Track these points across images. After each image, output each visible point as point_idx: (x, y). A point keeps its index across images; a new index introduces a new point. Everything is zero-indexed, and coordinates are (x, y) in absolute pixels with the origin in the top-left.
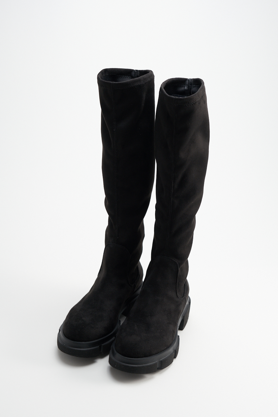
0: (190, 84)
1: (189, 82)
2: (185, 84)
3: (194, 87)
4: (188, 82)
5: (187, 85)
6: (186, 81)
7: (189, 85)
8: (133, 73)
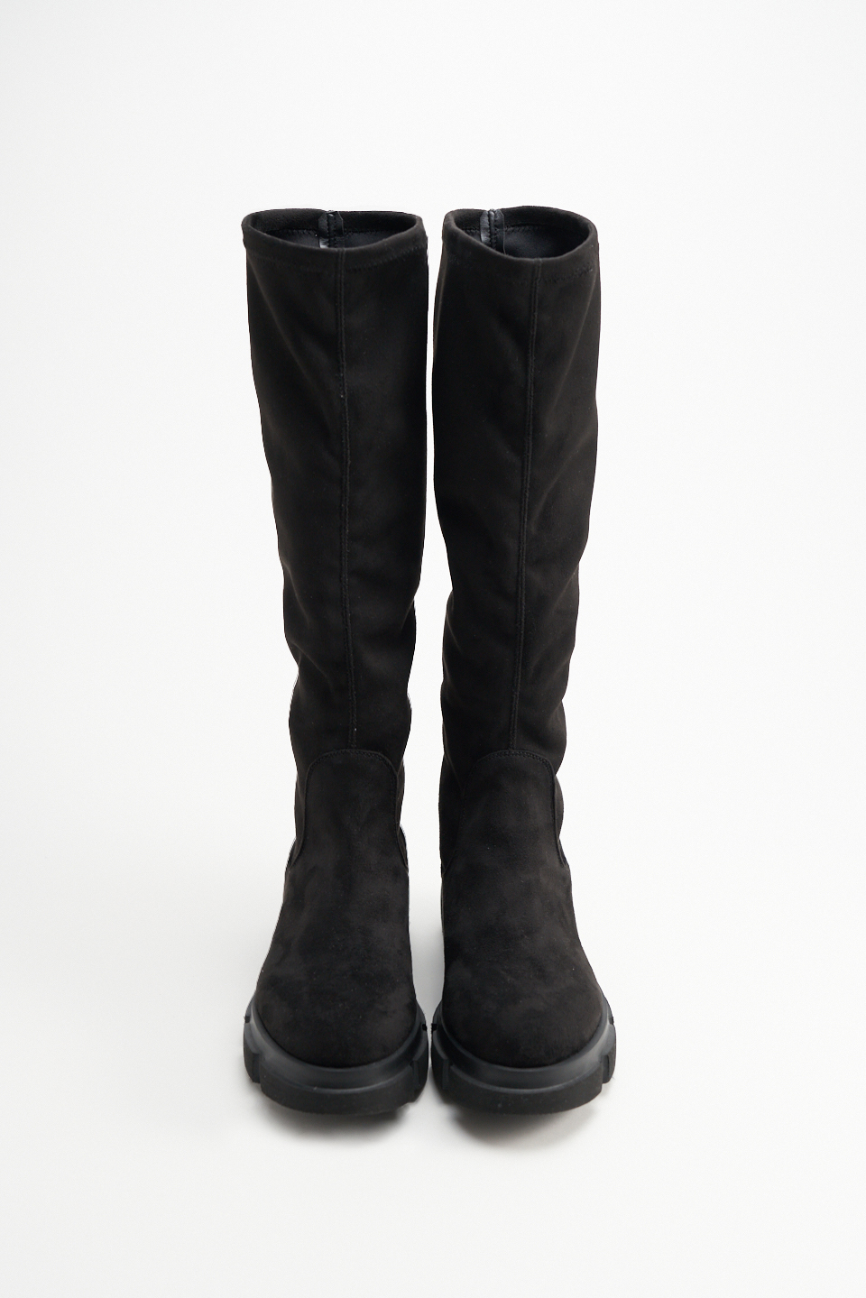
0: (496, 226)
1: (489, 220)
2: (479, 227)
3: (508, 233)
4: (486, 219)
5: (485, 229)
6: (481, 218)
7: (493, 228)
8: (323, 223)
